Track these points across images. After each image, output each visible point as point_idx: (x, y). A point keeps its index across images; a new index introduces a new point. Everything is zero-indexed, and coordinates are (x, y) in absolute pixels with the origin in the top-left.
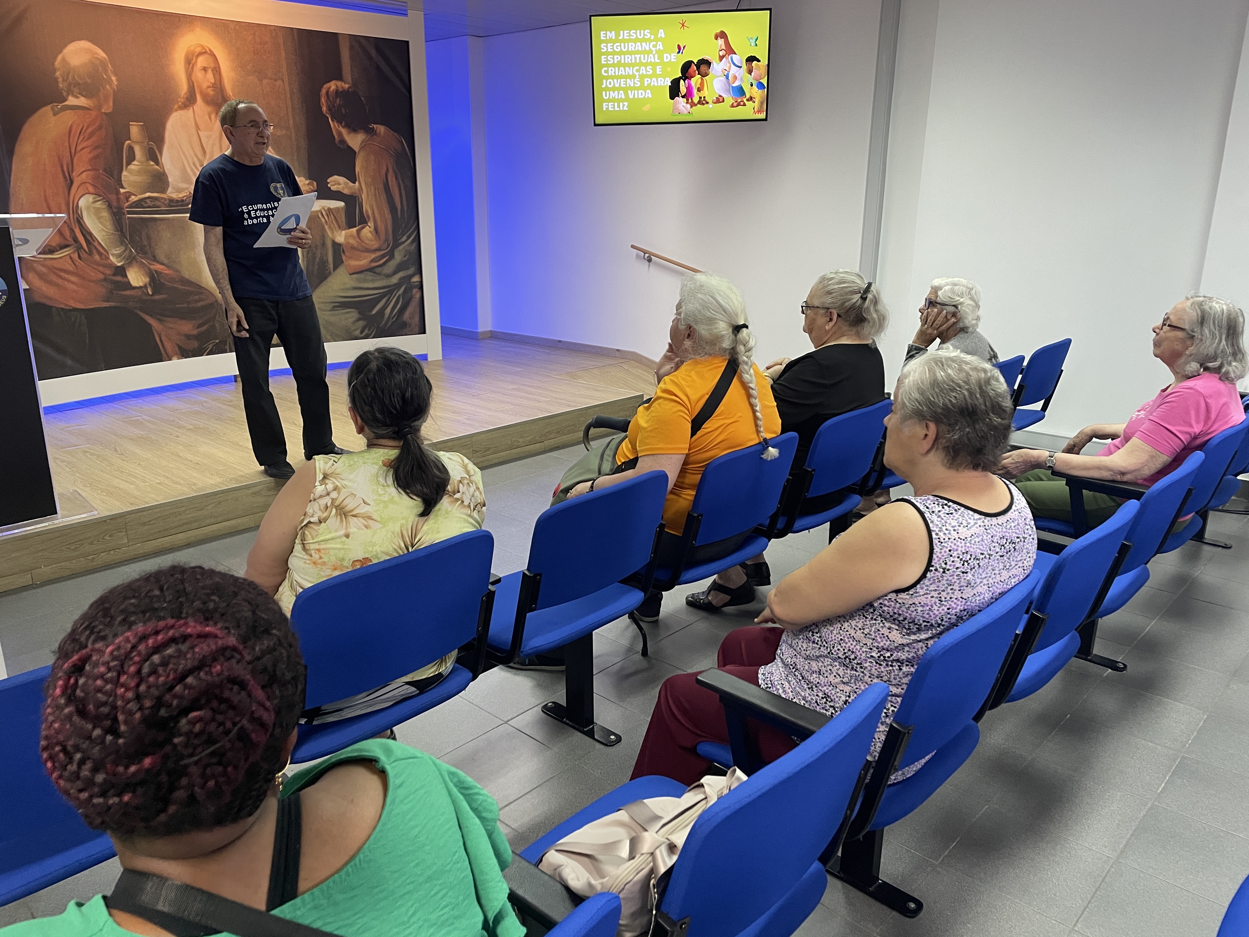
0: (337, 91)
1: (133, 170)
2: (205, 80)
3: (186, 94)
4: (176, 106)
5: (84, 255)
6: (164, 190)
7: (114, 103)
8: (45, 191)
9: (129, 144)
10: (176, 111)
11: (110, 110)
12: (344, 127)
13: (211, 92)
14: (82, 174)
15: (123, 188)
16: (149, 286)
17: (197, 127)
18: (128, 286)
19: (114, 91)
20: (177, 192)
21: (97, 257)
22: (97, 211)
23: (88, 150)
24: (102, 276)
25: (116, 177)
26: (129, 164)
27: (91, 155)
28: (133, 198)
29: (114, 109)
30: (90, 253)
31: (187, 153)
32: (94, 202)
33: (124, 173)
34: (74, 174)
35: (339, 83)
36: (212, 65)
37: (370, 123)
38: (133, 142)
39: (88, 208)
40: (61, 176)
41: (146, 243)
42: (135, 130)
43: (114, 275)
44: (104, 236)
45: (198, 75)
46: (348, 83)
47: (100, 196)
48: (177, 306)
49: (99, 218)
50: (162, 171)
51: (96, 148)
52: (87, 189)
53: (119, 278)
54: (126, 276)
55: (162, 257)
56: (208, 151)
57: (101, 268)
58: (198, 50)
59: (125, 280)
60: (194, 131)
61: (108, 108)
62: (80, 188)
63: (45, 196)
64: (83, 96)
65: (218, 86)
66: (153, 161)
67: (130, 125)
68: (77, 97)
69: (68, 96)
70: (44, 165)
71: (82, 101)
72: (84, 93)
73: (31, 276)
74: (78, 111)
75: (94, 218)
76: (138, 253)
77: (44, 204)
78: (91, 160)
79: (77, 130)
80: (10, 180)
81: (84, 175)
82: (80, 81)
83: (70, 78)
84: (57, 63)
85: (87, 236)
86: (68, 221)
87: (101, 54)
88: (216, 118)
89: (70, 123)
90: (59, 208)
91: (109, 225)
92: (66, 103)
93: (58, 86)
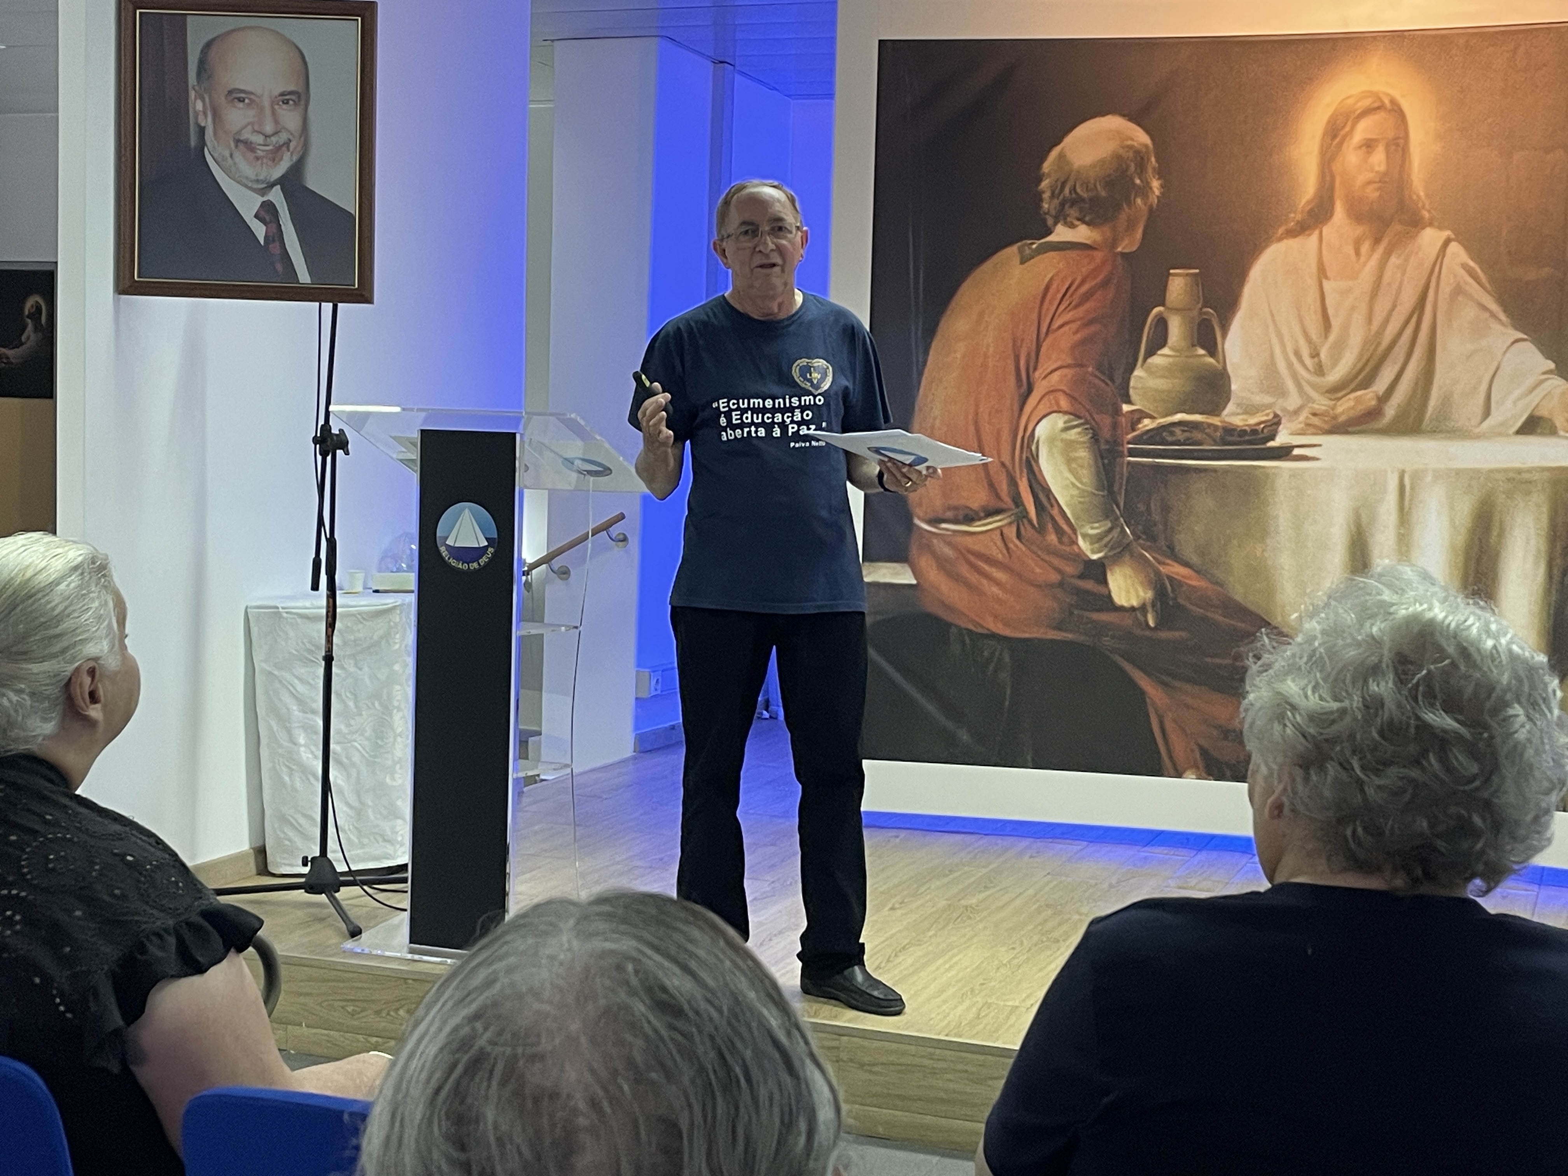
1: (1157, 366)
2: (1364, 168)
3: (1308, 202)
5: (1028, 532)
6: (1215, 409)
7: (1145, 233)
8: (977, 406)
9: (1160, 314)
10: (1280, 239)
11: (1134, 249)
14: (1051, 377)
15: (1129, 402)
16: (1150, 609)
17: (1322, 272)
18: (1107, 603)
19: (1151, 210)
20: (1245, 412)
21: (1052, 538)
22: (1069, 445)
23: (1074, 326)
24: (1055, 577)
25: (1118, 380)
26: (1150, 353)
27: (1078, 336)
28: (1147, 424)
29: (1142, 244)
30: (1041, 530)
31: (1285, 331)
32: (1066, 429)
33: (1138, 372)
34: (1037, 374)
36: (1391, 134)
38: (1169, 309)
39: (1051, 440)
40: (1012, 377)
41: (1157, 517)
42: (1178, 285)
43: (1081, 577)
44: (1072, 496)
45: (1350, 158)
47: (1079, 417)
48: (1208, 660)
49: (1069, 461)
50: (1220, 367)
51: (1090, 323)
52: (1058, 404)
53: (1089, 585)
54: (1105, 582)
55: (1188, 552)
56: (1336, 323)
57: (1056, 561)
58: (1367, 102)
59: (1101, 589)
60: (1311, 282)
61: (1130, 243)
62: (1046, 399)
63: (976, 414)
64: (1085, 223)
65: (1398, 177)
66: (1203, 347)
67: (1169, 274)
68: (1072, 226)
69: (1056, 224)
70: (986, 356)
71: (1082, 233)
72: (1087, 219)
73: (926, 563)
74: (1068, 252)
75: (1060, 460)
76: (1137, 537)
77: (972, 428)
78: (1073, 348)
79: (1058, 291)
80: (919, 383)
81: (1056, 376)
82: (1085, 195)
83: (1067, 191)
84: (1046, 166)
85: (1042, 497)
86: (1008, 463)
87: (1141, 137)
88: (1373, 250)
89: (1050, 276)
90: (998, 439)
91: (1087, 475)
92: (1050, 238)
93: (1040, 207)
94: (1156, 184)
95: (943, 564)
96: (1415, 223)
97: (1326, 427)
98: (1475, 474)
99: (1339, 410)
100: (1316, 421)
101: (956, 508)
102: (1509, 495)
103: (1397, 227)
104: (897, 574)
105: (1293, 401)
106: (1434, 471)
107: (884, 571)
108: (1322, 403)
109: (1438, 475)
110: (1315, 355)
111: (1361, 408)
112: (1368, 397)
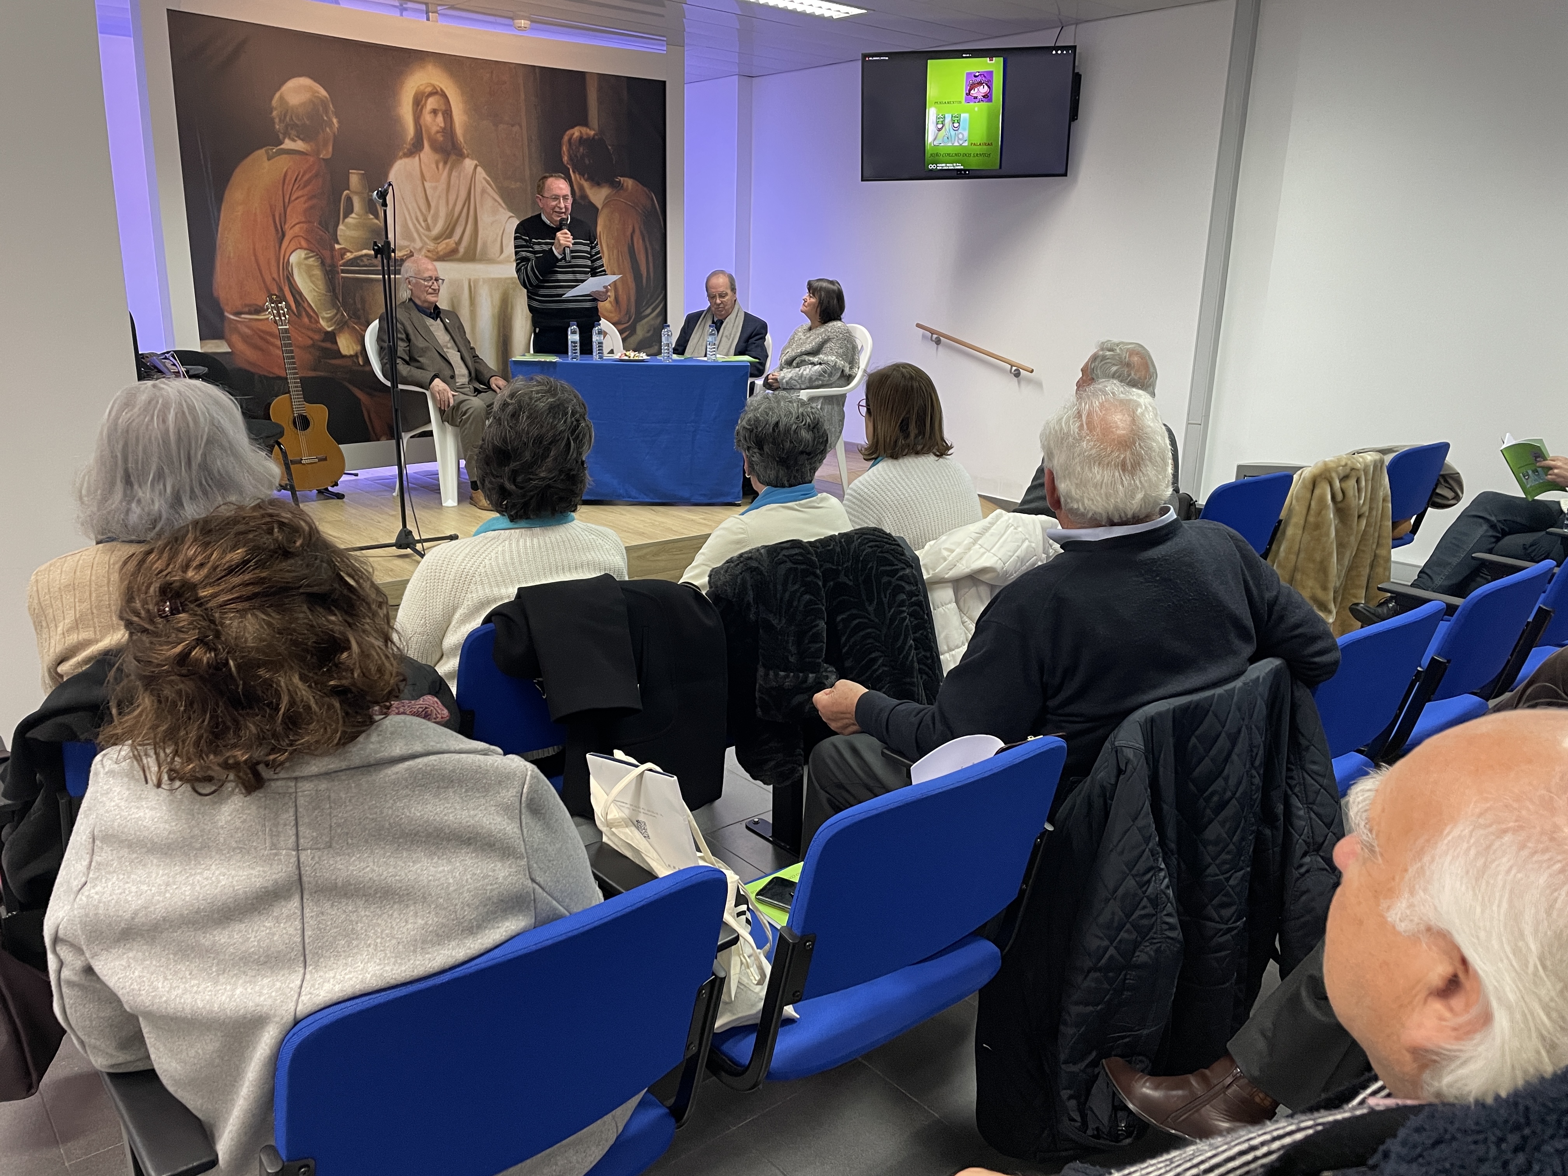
0: (581, 138)
1: (350, 224)
2: (434, 123)
3: (412, 139)
4: (401, 154)
5: (292, 317)
7: (333, 148)
8: (254, 245)
9: (348, 195)
10: (401, 158)
11: (329, 156)
12: (586, 180)
13: (440, 138)
14: (294, 228)
15: (338, 243)
16: (359, 355)
17: (423, 177)
18: (338, 354)
19: (335, 135)
21: (306, 320)
22: (309, 268)
23: (303, 199)
24: (310, 342)
25: (331, 230)
26: (346, 216)
27: (306, 205)
28: (349, 256)
29: (333, 154)
30: (299, 316)
31: (410, 207)
32: (306, 258)
33: (341, 227)
34: (286, 226)
35: (584, 130)
36: (443, 108)
37: (616, 176)
38: (352, 192)
39: (299, 264)
40: (272, 229)
41: (359, 306)
42: (355, 179)
43: (323, 341)
44: (314, 296)
45: (427, 118)
46: (594, 130)
47: (313, 252)
49: (311, 276)
50: (383, 225)
51: (311, 198)
52: (300, 244)
53: (328, 345)
54: (336, 343)
56: (433, 204)
57: (310, 333)
58: (429, 89)
59: (334, 347)
60: (419, 183)
61: (327, 153)
62: (293, 241)
63: (254, 249)
64: (300, 139)
65: (449, 130)
66: (373, 214)
67: (349, 173)
68: (294, 140)
69: (284, 138)
70: (255, 214)
71: (299, 145)
72: (301, 136)
73: (235, 338)
74: (294, 156)
75: (305, 276)
76: (351, 318)
77: (253, 258)
78: (305, 211)
79: (291, 178)
80: (217, 231)
81: (297, 228)
82: (298, 123)
83: (288, 119)
84: (275, 102)
85: (297, 296)
86: (277, 279)
87: (323, 92)
88: (444, 168)
89: (285, 170)
90: (269, 263)
91: (321, 285)
92: (282, 146)
93: (275, 128)
94: (335, 121)
95: (245, 339)
96: (461, 156)
97: (435, 257)
98: (499, 281)
99: (439, 249)
100: (429, 254)
101: (250, 305)
102: (514, 290)
103: (453, 157)
104: (218, 347)
105: (418, 244)
106: (483, 279)
107: (209, 345)
108: (431, 245)
109: (485, 281)
110: (425, 220)
111: (449, 249)
112: (451, 242)
